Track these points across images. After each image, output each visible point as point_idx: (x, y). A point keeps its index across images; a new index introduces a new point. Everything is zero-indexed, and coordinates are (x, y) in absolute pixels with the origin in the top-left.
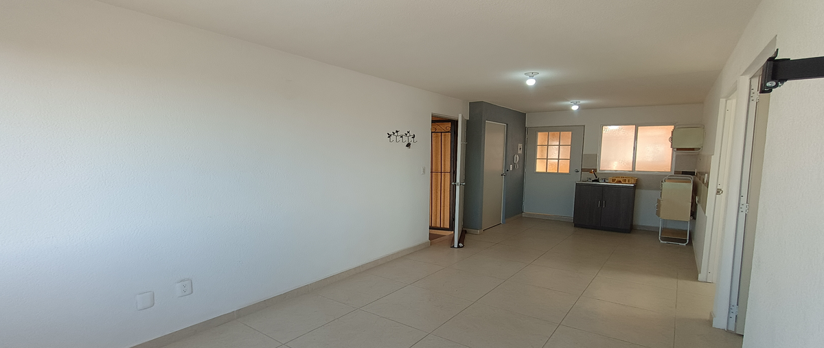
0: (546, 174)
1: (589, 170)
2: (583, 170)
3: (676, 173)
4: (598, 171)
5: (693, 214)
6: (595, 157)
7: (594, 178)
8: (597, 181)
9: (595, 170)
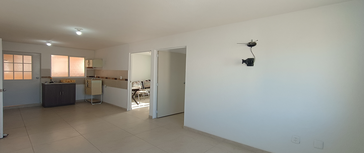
1: (45, 77)
3: (87, 77)
6: (49, 71)
8: (52, 82)
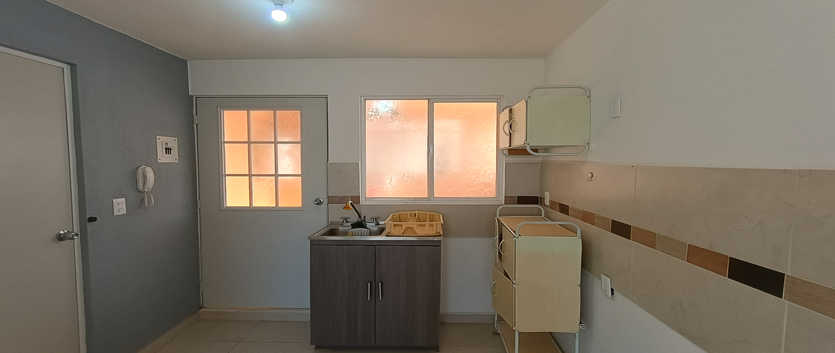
0: (250, 213)
1: (342, 200)
2: (332, 200)
3: (508, 200)
4: (362, 201)
5: (585, 315)
6: (353, 171)
7: (355, 218)
8: (362, 224)
9: (356, 199)
